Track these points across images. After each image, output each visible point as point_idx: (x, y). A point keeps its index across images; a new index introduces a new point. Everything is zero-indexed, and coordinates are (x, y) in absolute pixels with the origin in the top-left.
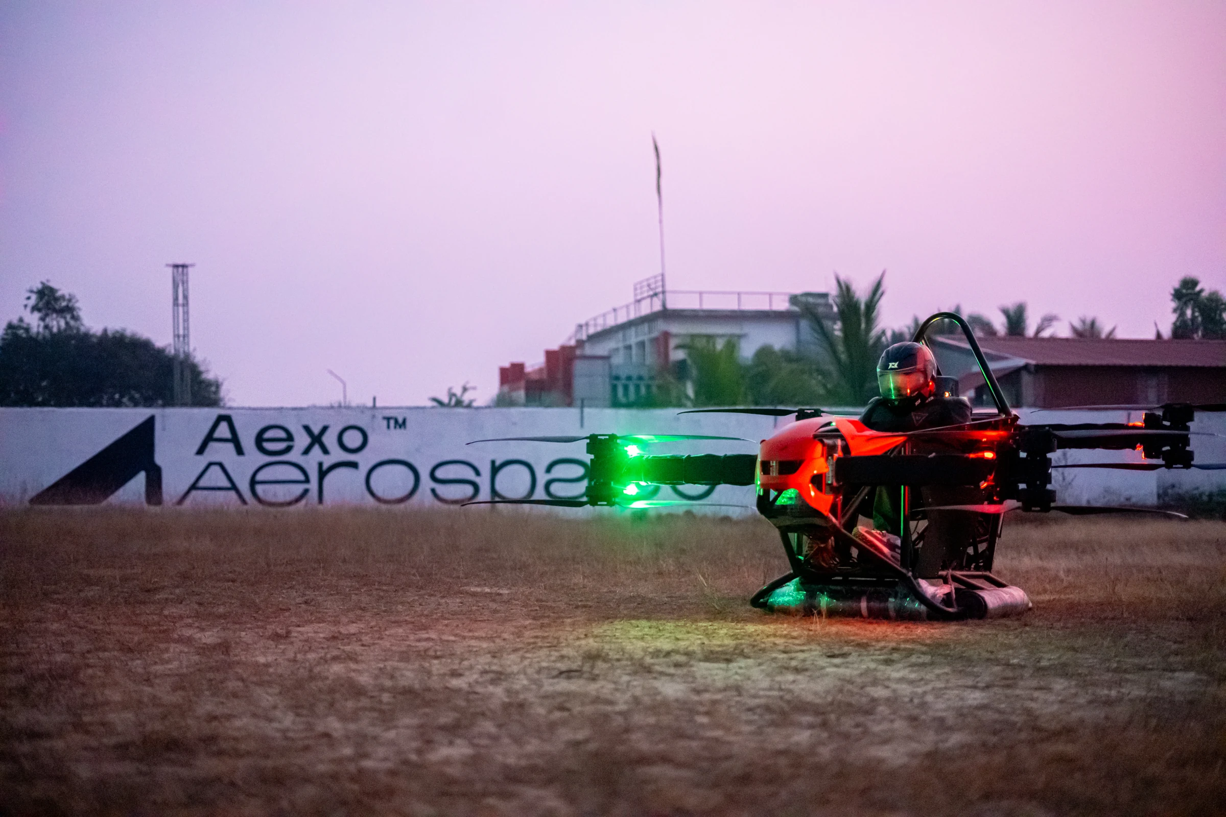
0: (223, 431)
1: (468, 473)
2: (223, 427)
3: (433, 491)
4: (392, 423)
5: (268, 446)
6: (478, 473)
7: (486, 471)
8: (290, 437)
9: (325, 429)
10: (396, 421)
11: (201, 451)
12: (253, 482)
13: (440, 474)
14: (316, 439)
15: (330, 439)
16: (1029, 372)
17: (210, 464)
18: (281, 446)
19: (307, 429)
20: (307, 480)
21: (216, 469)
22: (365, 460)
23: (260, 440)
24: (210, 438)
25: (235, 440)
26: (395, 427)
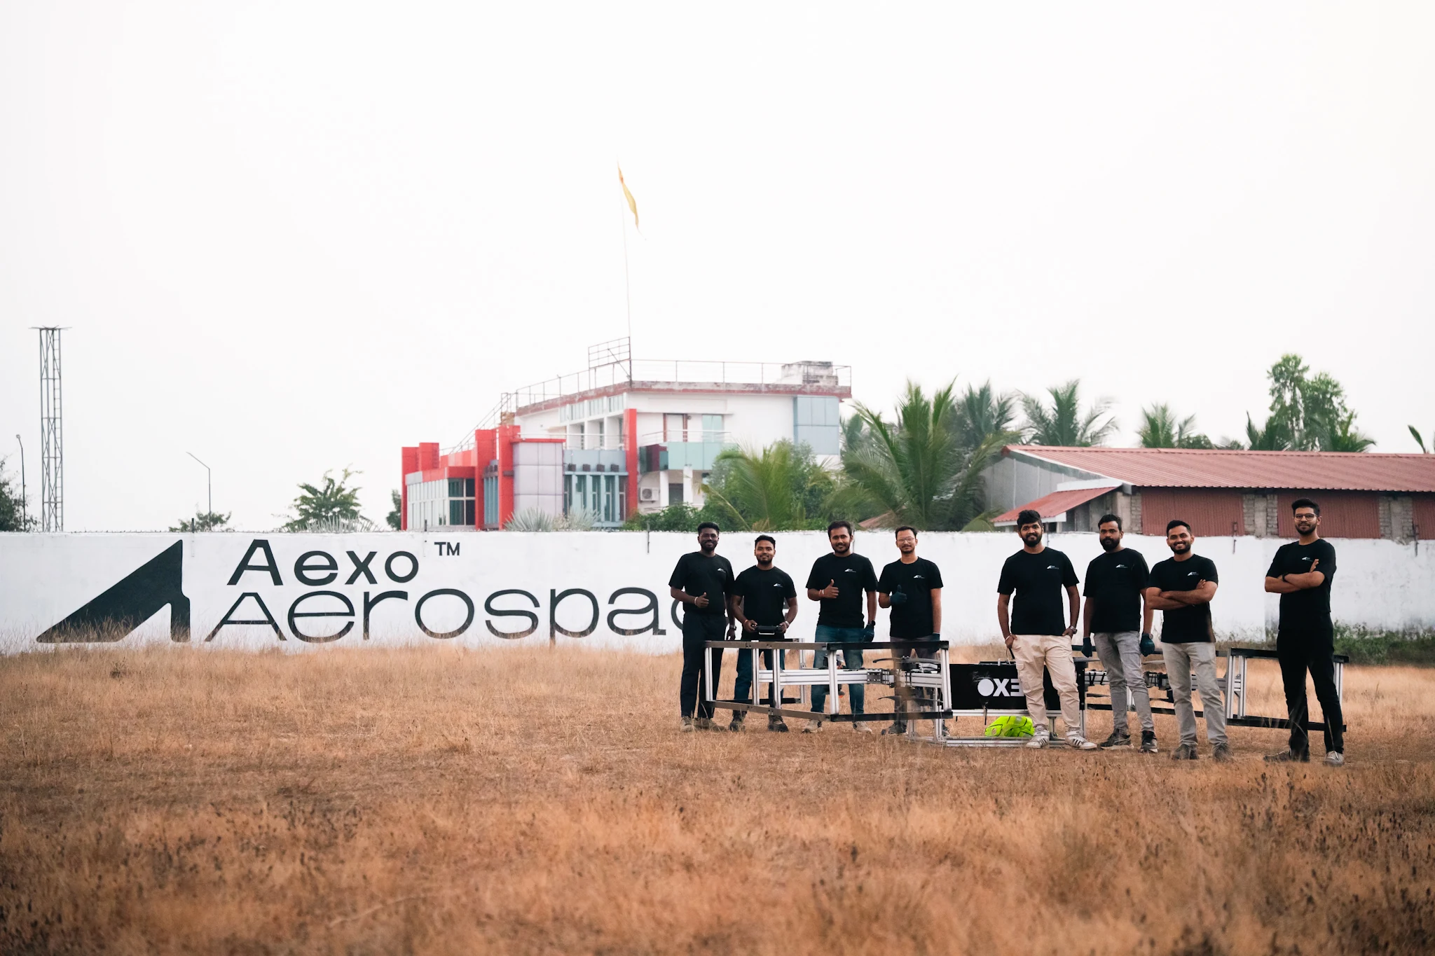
0: (259, 557)
1: (525, 604)
2: (260, 551)
3: (488, 623)
4: (445, 547)
5: (309, 574)
6: (536, 604)
7: (545, 602)
8: (333, 565)
9: (372, 555)
10: (449, 546)
11: (234, 580)
12: (292, 615)
13: (496, 604)
14: (362, 567)
15: (377, 567)
16: (1125, 494)
17: (244, 595)
18: (324, 574)
19: (352, 555)
20: (352, 613)
21: (250, 600)
22: (415, 589)
23: (299, 568)
24: (244, 566)
25: (272, 568)
26: (448, 554)
